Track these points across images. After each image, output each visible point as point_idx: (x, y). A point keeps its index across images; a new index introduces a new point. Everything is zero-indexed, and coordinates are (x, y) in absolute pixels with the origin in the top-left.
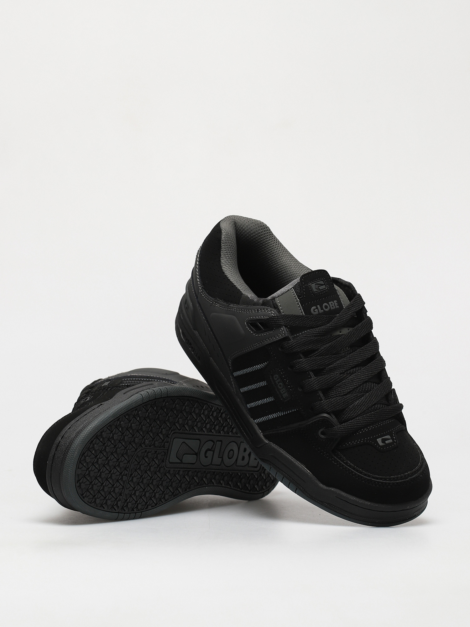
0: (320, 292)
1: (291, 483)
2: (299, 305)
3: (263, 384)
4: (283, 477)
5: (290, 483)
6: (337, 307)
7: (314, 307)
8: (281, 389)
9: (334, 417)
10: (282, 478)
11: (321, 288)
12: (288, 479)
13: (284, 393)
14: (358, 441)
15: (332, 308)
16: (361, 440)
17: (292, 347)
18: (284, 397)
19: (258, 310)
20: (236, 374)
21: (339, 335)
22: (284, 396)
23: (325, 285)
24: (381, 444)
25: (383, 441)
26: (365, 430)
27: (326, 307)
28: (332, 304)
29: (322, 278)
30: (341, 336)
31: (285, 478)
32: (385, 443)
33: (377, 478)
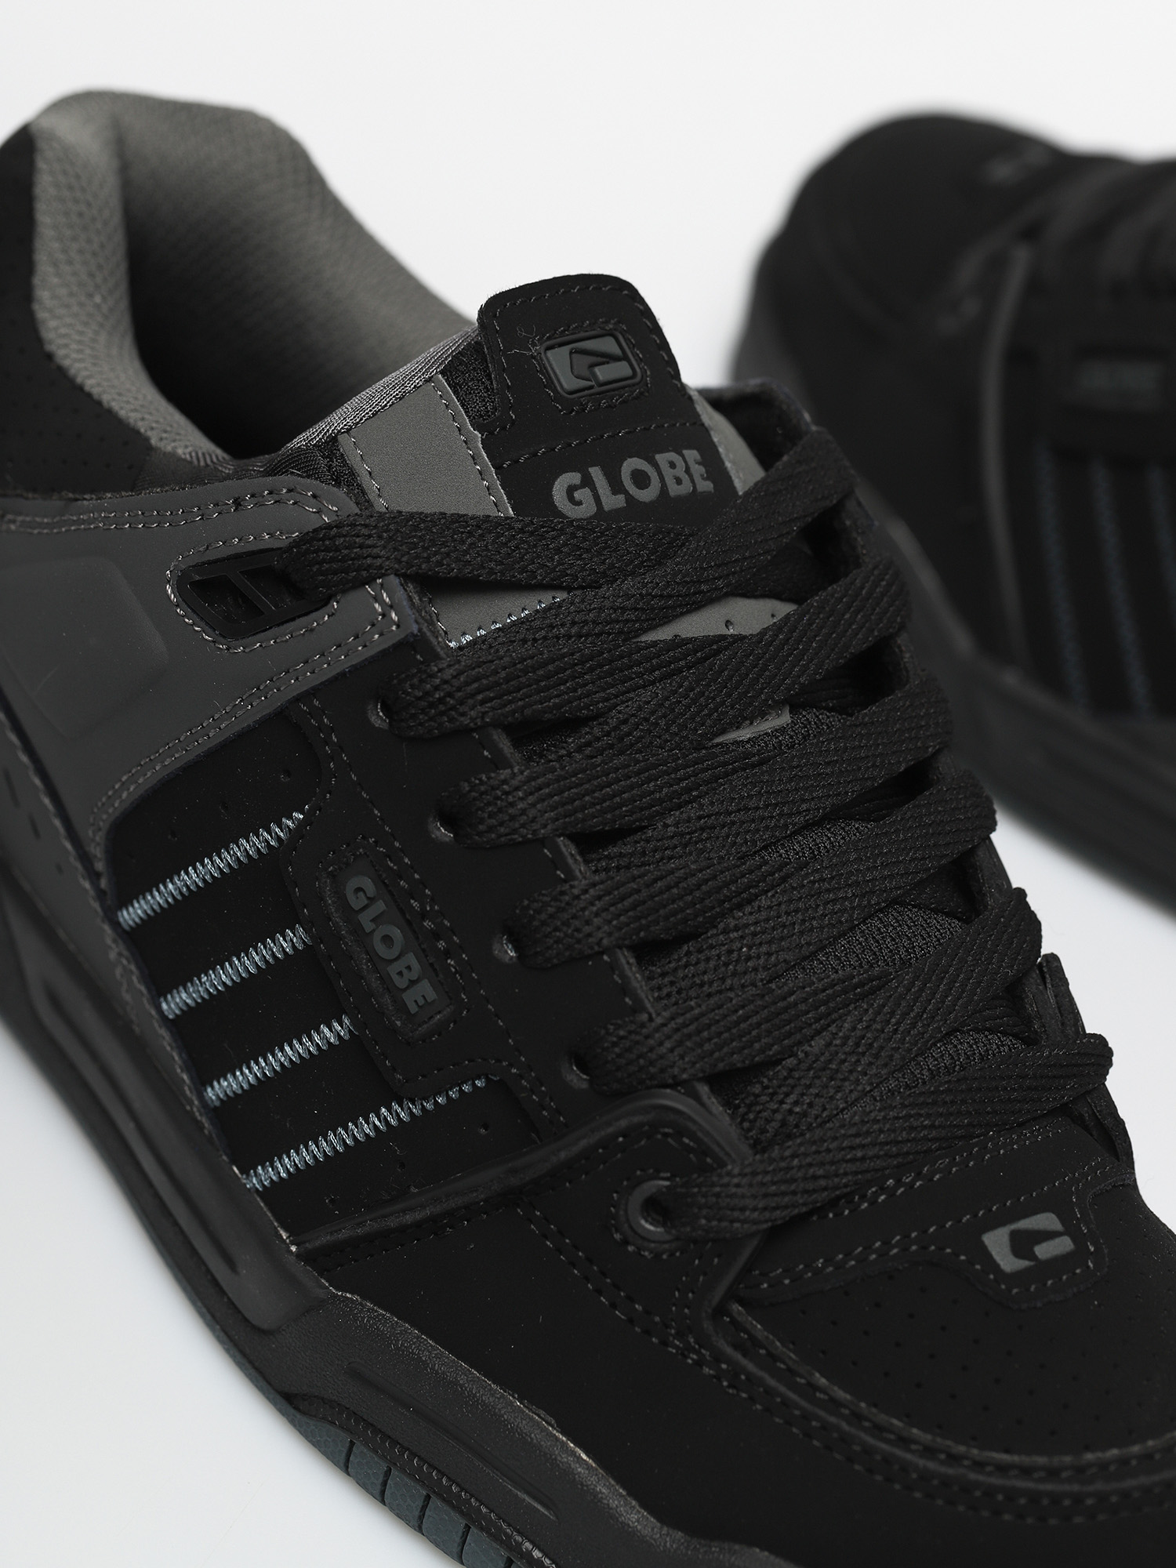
0: (599, 393)
1: (473, 1530)
2: (483, 464)
3: (287, 942)
4: (428, 1497)
5: (468, 1528)
6: (705, 486)
7: (574, 478)
8: (392, 961)
9: (715, 1106)
10: (420, 1503)
11: (603, 373)
12: (457, 1509)
13: (412, 983)
14: (868, 1248)
15: (674, 490)
16: (886, 1243)
17: (450, 695)
18: (413, 1009)
19: (238, 503)
20: (133, 914)
21: (723, 637)
22: (412, 999)
23: (625, 358)
24: (1008, 1262)
25: (1022, 1244)
26: (905, 1184)
27: (641, 480)
28: (672, 465)
29: (607, 322)
30: (731, 644)
31: (435, 1502)
32: (1032, 1257)
33: (1002, 1469)
